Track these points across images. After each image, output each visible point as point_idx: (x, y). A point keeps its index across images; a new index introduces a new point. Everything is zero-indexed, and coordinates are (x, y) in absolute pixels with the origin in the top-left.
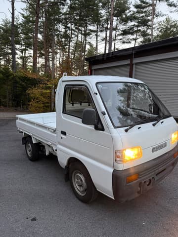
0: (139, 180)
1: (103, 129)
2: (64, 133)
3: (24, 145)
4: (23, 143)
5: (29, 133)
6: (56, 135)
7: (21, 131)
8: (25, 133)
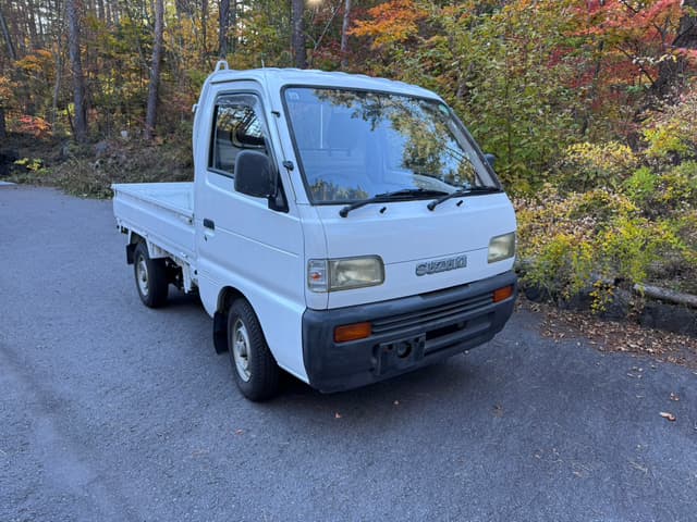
0: (372, 338)
1: (285, 209)
2: (209, 224)
3: (132, 266)
4: (130, 261)
5: (142, 231)
6: (193, 232)
7: (125, 226)
8: (133, 233)
